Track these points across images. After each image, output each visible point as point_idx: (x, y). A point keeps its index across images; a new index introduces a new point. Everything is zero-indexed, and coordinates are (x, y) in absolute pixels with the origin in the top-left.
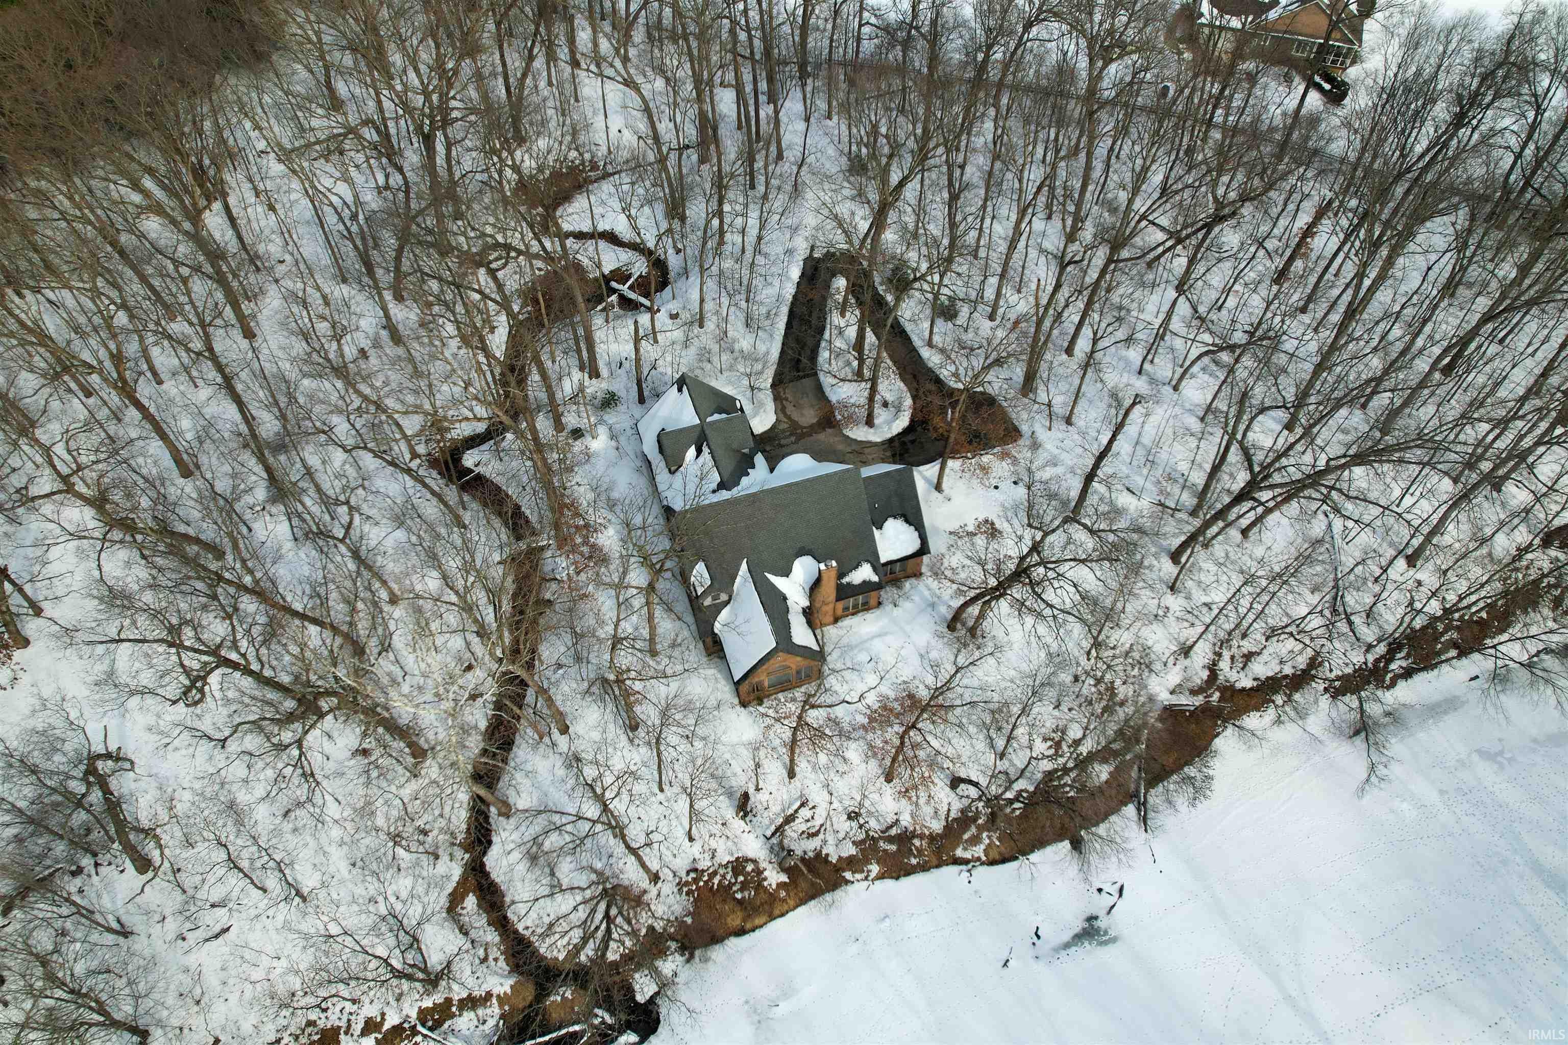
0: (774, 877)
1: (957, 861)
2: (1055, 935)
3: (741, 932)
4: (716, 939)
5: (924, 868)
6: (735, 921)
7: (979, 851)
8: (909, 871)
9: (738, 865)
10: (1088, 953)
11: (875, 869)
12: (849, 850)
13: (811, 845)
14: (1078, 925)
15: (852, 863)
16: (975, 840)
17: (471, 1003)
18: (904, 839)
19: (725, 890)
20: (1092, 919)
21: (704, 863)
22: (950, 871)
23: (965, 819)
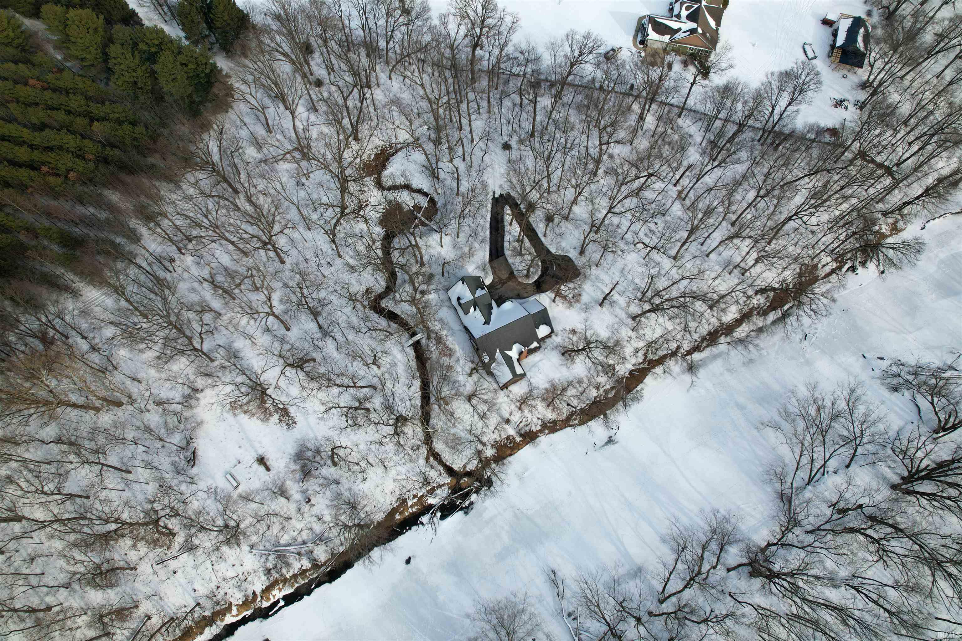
0: (518, 439)
1: (571, 426)
2: (600, 443)
3: (511, 455)
4: (504, 458)
5: (561, 429)
6: (508, 452)
7: (577, 422)
8: (557, 430)
9: (508, 438)
10: (610, 447)
11: (547, 431)
12: (539, 428)
13: (527, 429)
14: (606, 440)
15: (540, 431)
16: (575, 419)
17: (440, 486)
18: (554, 422)
19: (505, 445)
20: (610, 437)
21: (498, 439)
22: (569, 429)
23: (572, 414)
